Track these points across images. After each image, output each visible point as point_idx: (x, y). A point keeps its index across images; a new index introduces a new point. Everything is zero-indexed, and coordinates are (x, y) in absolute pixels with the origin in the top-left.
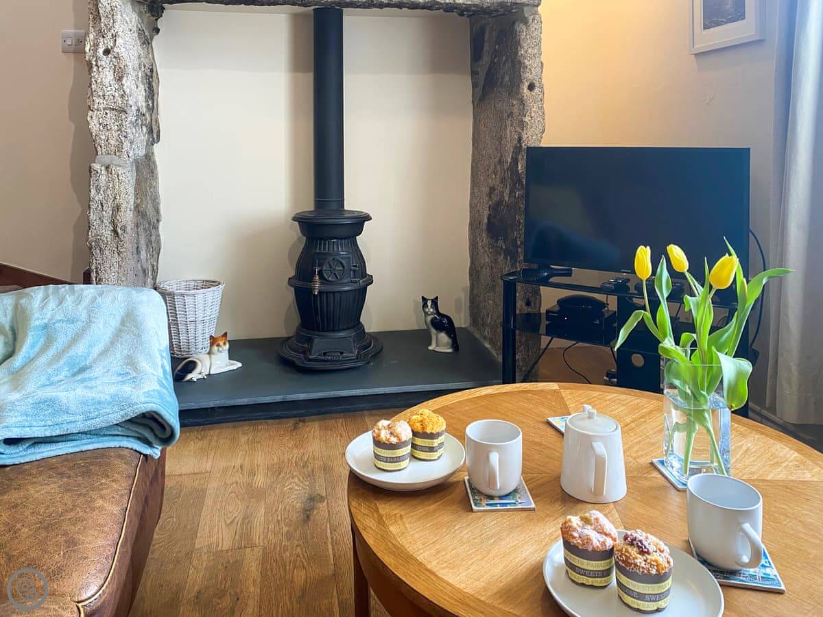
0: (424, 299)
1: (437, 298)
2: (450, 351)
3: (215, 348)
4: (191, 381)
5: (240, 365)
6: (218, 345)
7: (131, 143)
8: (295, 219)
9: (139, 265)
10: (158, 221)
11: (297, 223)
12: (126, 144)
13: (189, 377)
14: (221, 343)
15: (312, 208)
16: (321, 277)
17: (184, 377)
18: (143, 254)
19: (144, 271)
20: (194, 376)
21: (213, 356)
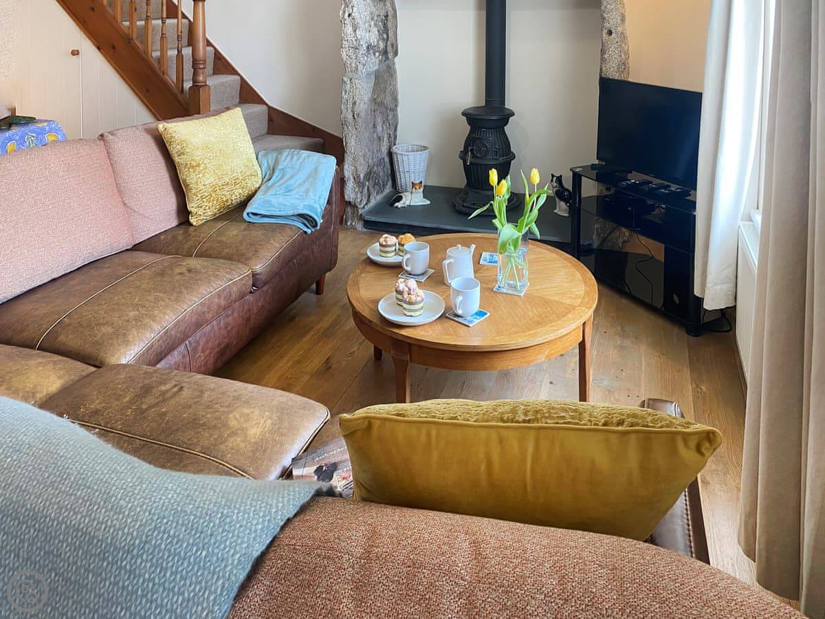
0: (553, 176)
1: (561, 176)
2: (567, 215)
3: (414, 190)
4: (397, 207)
5: (429, 202)
6: (416, 189)
7: (364, 65)
8: (464, 114)
9: (375, 135)
10: (396, 106)
11: (465, 118)
12: (360, 67)
13: (397, 204)
14: (417, 187)
15: (484, 104)
16: (472, 153)
17: (394, 204)
18: (379, 128)
19: (379, 138)
20: (399, 205)
21: (413, 195)
